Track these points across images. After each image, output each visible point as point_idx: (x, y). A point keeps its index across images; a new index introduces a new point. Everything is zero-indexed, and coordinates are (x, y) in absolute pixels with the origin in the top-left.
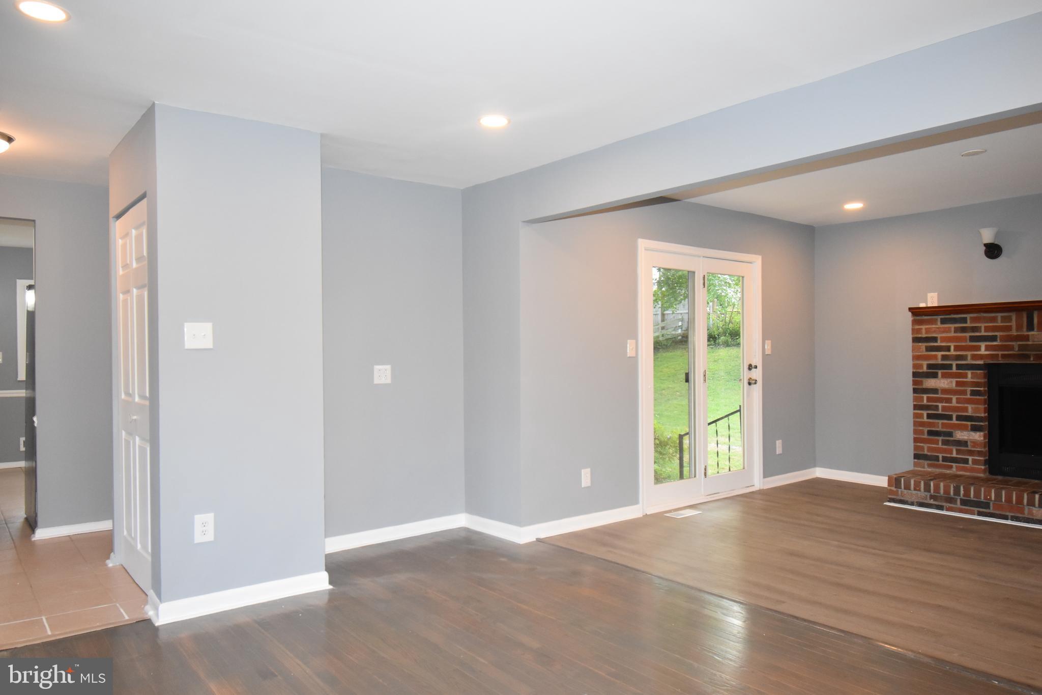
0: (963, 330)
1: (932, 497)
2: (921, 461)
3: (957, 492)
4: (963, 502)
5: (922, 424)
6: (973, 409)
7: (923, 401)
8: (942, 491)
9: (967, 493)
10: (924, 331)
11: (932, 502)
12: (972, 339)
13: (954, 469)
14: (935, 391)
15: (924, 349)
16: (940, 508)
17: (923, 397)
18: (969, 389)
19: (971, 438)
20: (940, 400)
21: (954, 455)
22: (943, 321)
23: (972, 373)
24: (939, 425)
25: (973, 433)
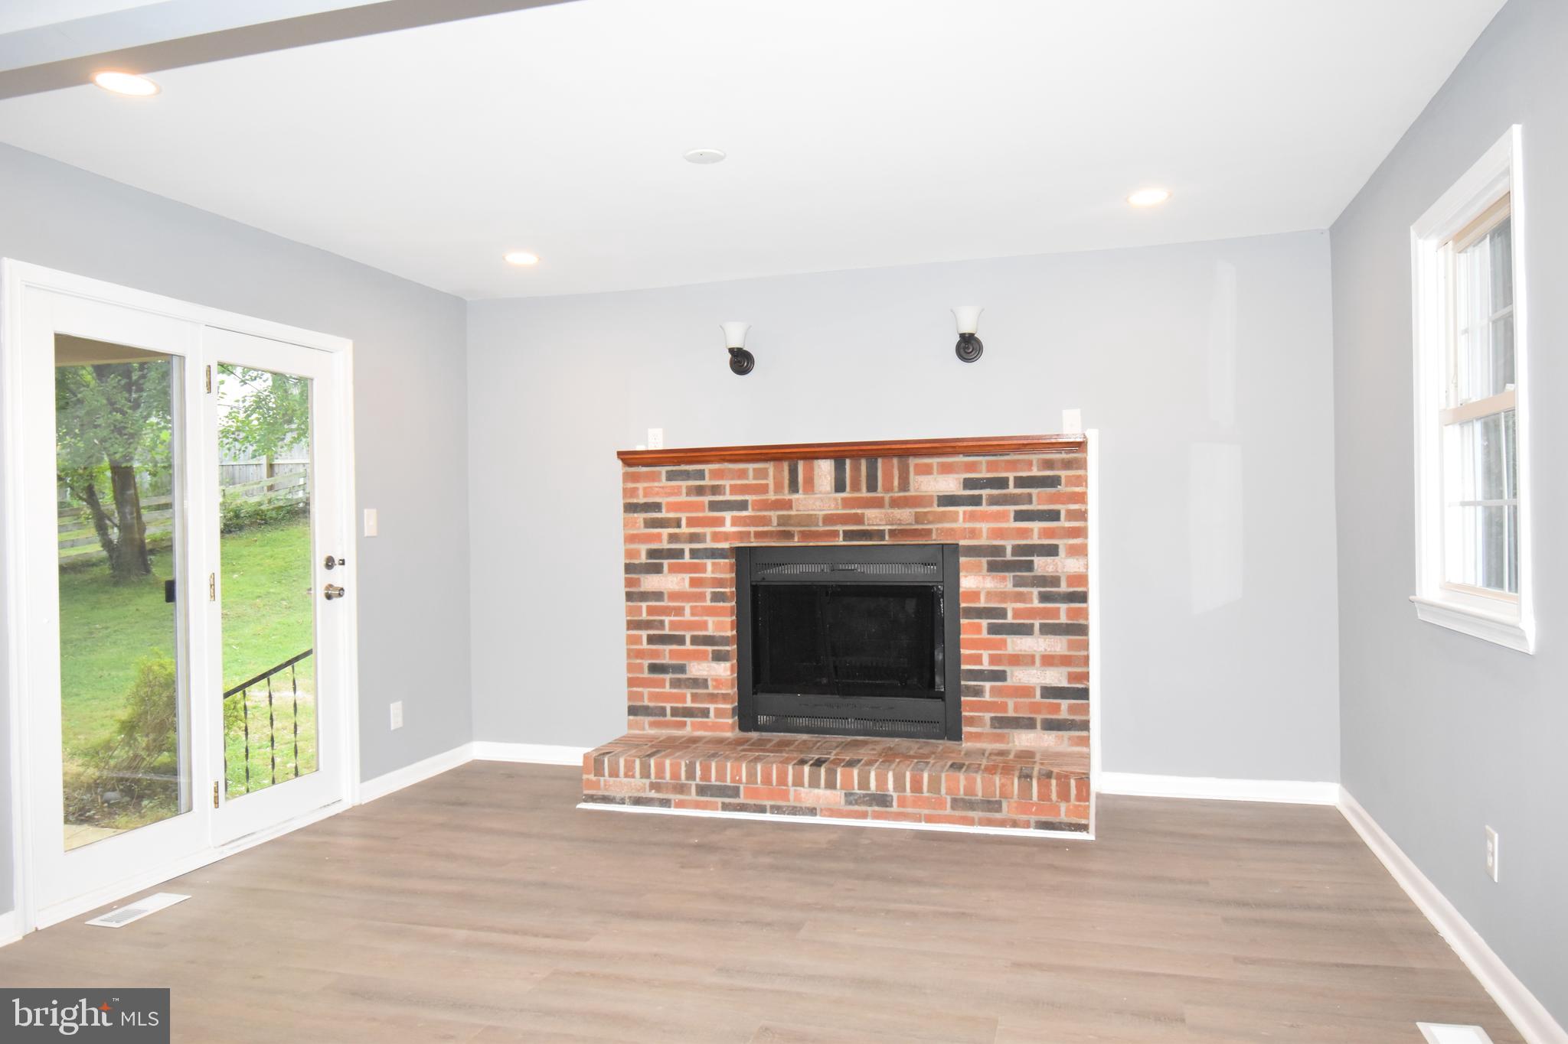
0: (700, 491)
1: (655, 786)
2: (639, 718)
3: (691, 775)
4: (702, 790)
5: (640, 654)
6: (715, 625)
7: (641, 614)
8: (668, 775)
9: (706, 775)
10: (641, 492)
11: (653, 794)
12: (714, 506)
13: (689, 728)
14: (658, 595)
15: (642, 524)
16: (665, 803)
17: (641, 607)
18: (709, 591)
19: (713, 673)
20: (666, 611)
21: (689, 704)
22: (671, 476)
23: (714, 564)
24: (666, 654)
25: (714, 665)
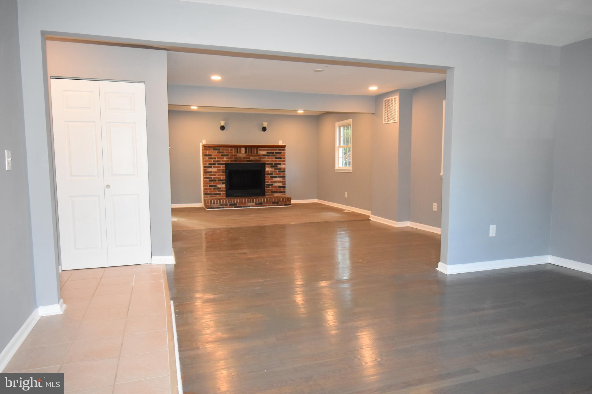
0: (219, 152)
2: (207, 196)
3: (229, 202)
4: (230, 205)
5: (207, 183)
6: (223, 177)
7: (207, 176)
8: (224, 202)
9: (231, 202)
10: (207, 153)
11: (221, 206)
12: (222, 155)
13: (217, 197)
14: (211, 172)
15: (208, 159)
16: (224, 208)
17: (207, 175)
18: (221, 171)
19: (222, 186)
20: (213, 175)
21: (217, 192)
22: (214, 149)
23: (222, 166)
24: (213, 183)
25: (222, 185)
